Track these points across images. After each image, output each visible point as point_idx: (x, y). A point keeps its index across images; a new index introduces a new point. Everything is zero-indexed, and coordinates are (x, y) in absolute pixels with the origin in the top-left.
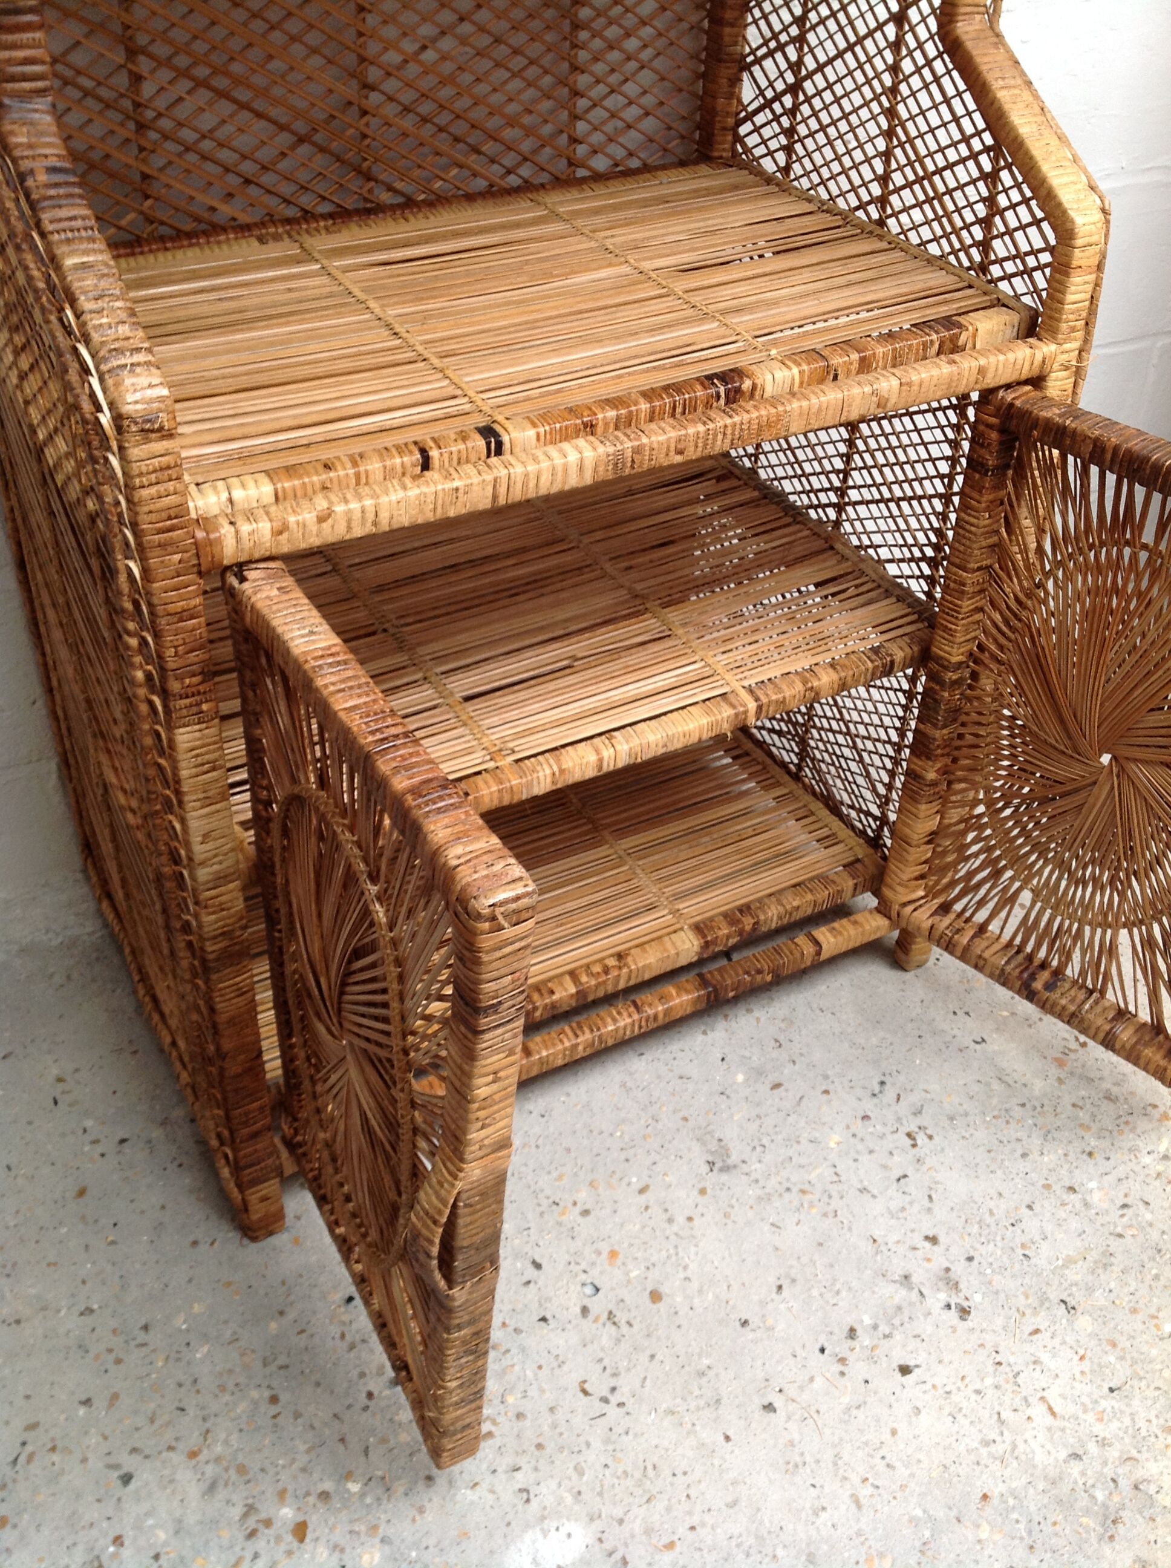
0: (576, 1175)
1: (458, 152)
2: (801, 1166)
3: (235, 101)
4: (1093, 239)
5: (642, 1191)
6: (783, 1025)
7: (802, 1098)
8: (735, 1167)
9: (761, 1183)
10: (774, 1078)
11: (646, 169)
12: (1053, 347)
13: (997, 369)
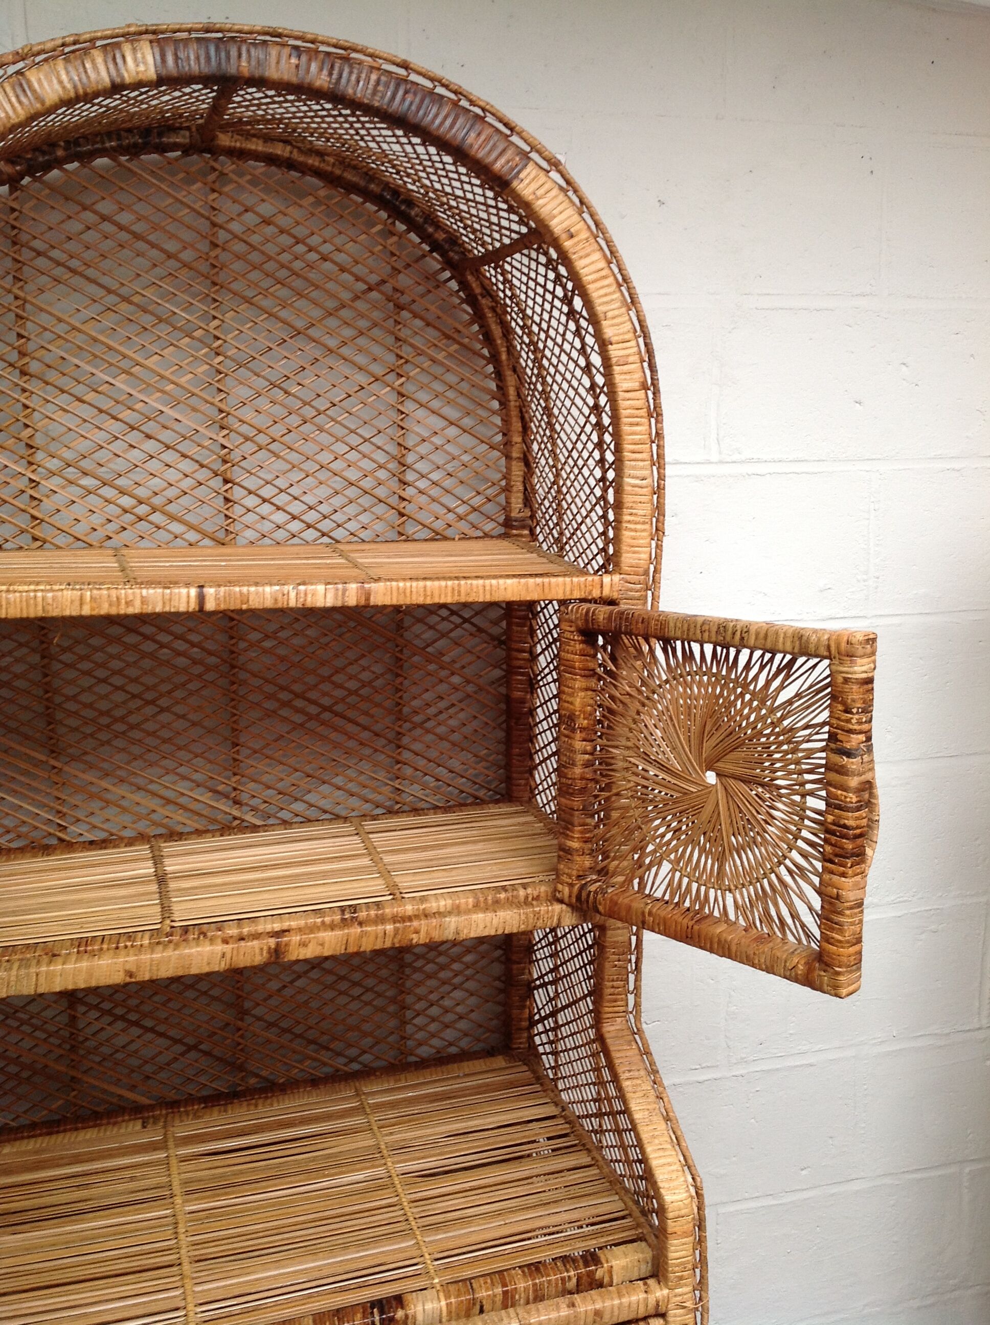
1: (310, 1050)
3: (142, 1027)
4: (683, 1212)
11: (460, 1057)
12: (666, 1291)
13: (612, 1312)
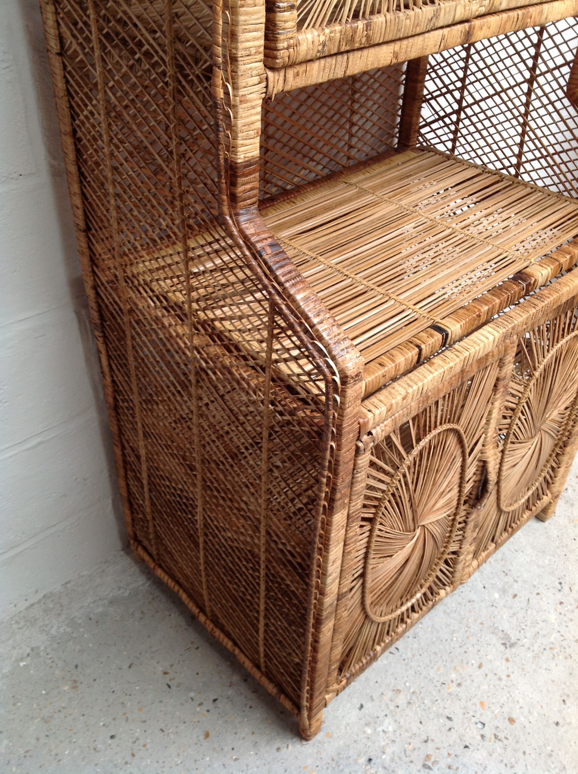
1: (305, 162)
2: (544, 636)
6: (502, 563)
7: (528, 600)
8: (516, 643)
9: (532, 649)
10: (511, 592)
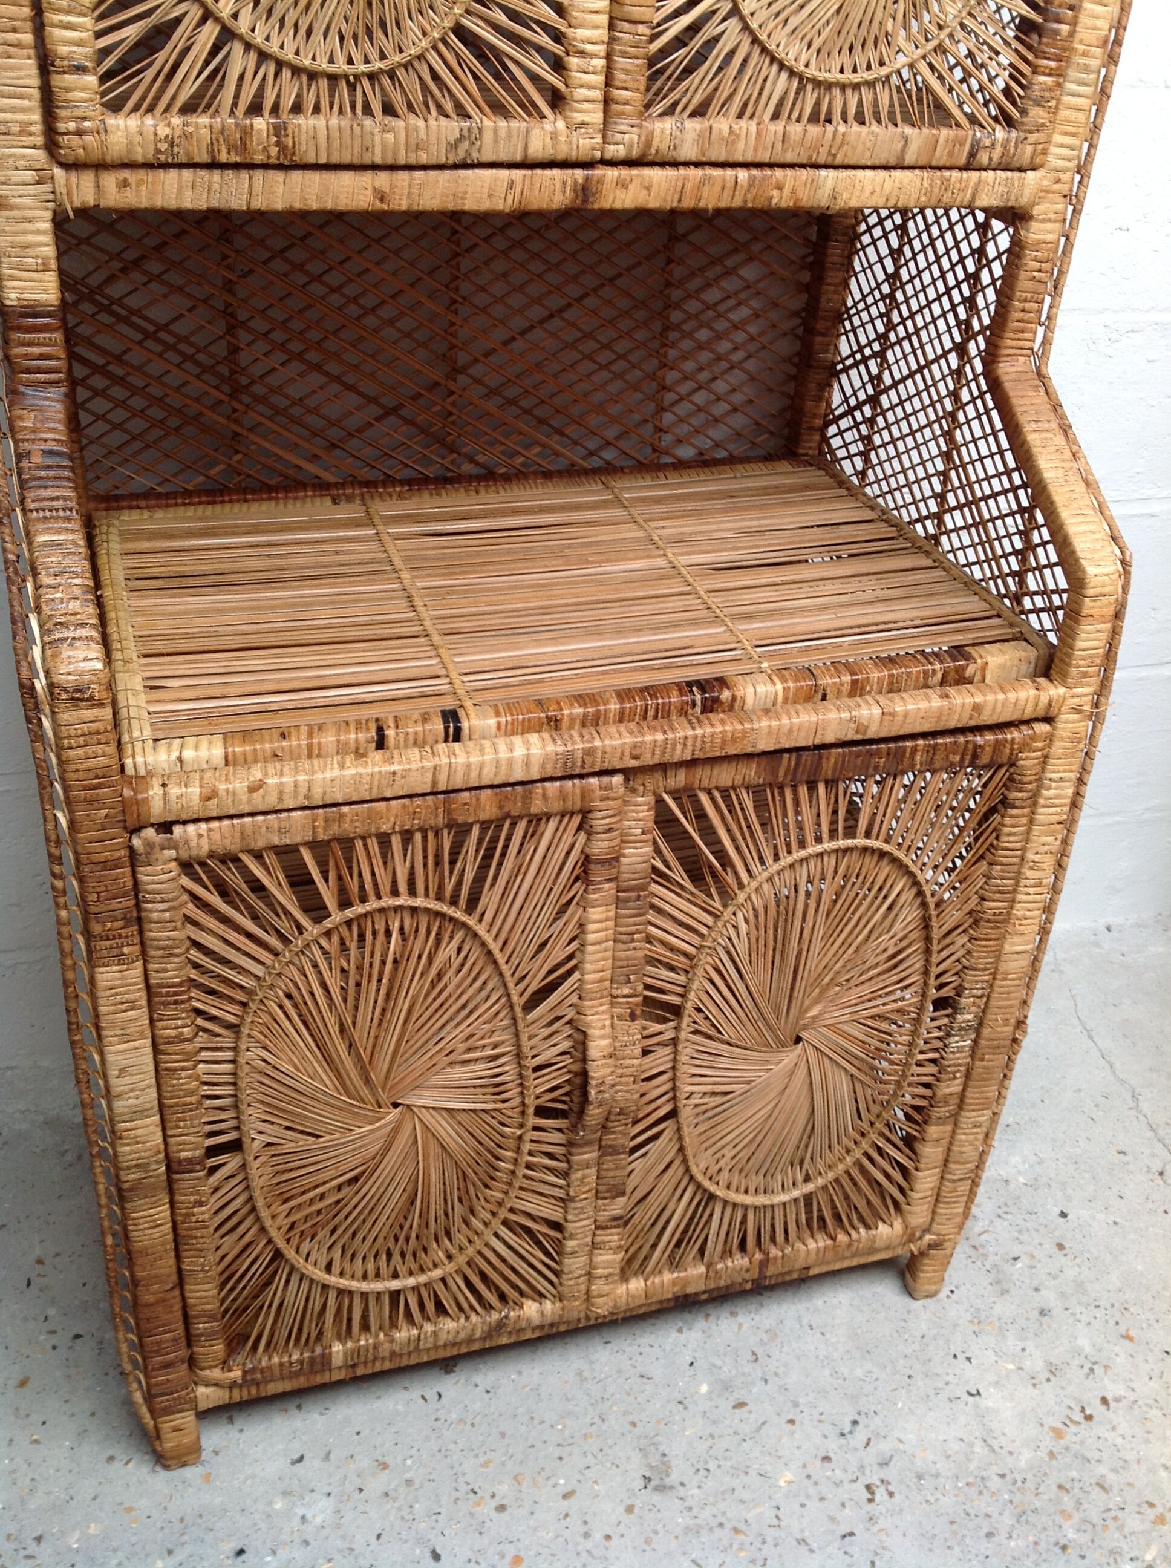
0: (503, 1464)
2: (742, 1502)
5: (566, 1496)
6: (765, 1337)
7: (764, 1423)
8: (672, 1488)
9: (695, 1512)
10: (740, 1395)
11: (732, 461)
12: (1062, 690)
13: (994, 708)
